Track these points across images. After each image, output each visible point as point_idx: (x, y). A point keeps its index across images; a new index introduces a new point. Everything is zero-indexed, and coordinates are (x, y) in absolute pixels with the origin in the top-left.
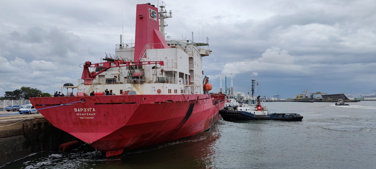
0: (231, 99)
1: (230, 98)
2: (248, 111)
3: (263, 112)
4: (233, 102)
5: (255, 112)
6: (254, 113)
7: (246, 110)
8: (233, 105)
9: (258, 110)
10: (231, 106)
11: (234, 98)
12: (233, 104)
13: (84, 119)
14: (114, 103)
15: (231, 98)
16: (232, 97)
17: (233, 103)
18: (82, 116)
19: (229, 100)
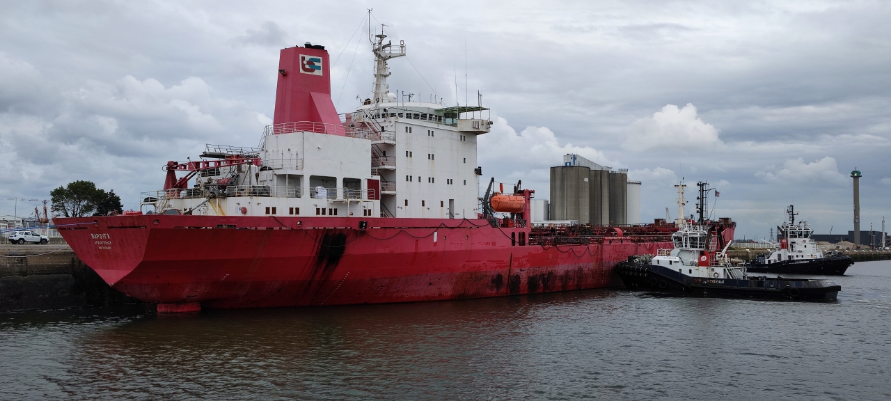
0: (794, 240)
1: (791, 237)
2: (675, 268)
3: (713, 270)
4: (802, 249)
5: (693, 268)
6: (690, 271)
7: (671, 262)
8: (800, 258)
9: (701, 264)
10: (796, 258)
11: (806, 236)
12: (801, 254)
13: (103, 250)
14: (126, 227)
15: (795, 237)
16: (800, 235)
17: (800, 251)
18: (100, 245)
19: (789, 243)
